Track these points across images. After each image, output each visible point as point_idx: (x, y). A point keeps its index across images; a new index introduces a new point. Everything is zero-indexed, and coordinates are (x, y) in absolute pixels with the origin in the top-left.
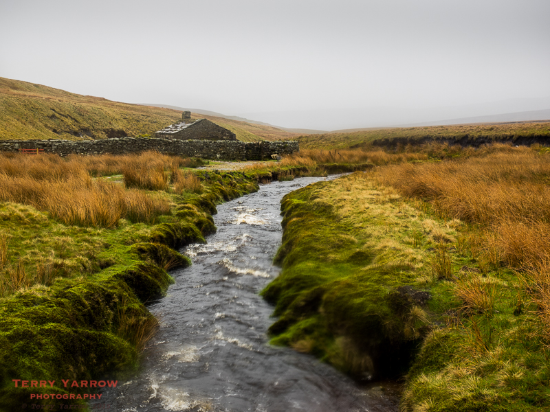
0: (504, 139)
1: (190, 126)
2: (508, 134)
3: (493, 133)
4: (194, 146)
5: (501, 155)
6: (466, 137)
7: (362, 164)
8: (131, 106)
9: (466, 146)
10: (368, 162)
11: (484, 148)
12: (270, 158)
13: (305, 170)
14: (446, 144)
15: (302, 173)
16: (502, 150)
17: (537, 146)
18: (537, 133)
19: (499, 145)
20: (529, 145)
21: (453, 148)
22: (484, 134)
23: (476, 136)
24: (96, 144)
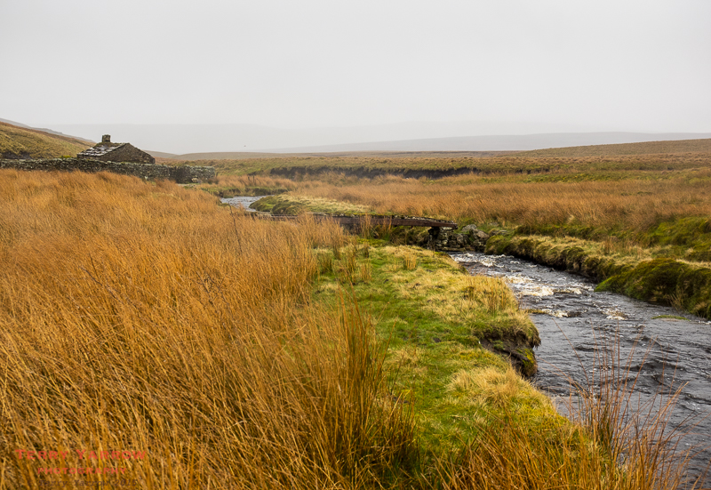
0: (396, 172)
1: (115, 150)
2: (400, 167)
3: (387, 166)
4: (126, 168)
5: (393, 185)
6: (362, 168)
7: (278, 188)
8: (32, 133)
9: (362, 177)
10: (282, 187)
11: (379, 178)
12: (191, 182)
13: (238, 191)
14: (343, 174)
15: (236, 193)
16: (393, 181)
17: (424, 178)
18: (425, 167)
19: (391, 177)
20: (417, 178)
21: (349, 178)
22: (379, 166)
23: (371, 167)
24: (42, 164)
